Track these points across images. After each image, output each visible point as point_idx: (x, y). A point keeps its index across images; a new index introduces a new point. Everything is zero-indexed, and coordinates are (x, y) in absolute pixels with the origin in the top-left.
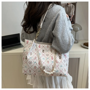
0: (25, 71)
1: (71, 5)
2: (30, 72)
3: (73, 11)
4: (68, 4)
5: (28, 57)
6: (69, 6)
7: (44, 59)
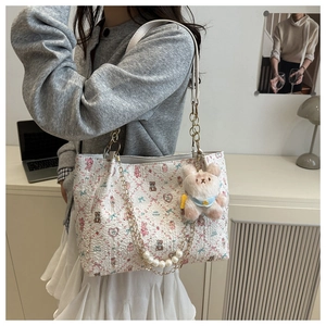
0: (96, 264)
1: (308, 23)
2: (114, 264)
3: (310, 44)
4: (294, 17)
5: (105, 215)
6: (298, 23)
7: (156, 214)
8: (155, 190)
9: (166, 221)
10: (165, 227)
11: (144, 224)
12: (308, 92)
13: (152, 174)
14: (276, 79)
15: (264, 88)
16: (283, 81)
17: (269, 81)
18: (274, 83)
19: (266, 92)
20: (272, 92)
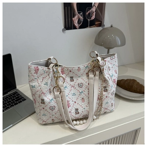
0: (44, 121)
2: (53, 121)
5: (47, 100)
7: (74, 94)
8: (73, 81)
9: (80, 98)
10: (79, 101)
11: (68, 101)
12: (100, 25)
13: (72, 73)
14: (76, 17)
15: (69, 25)
16: (82, 18)
17: (71, 20)
18: (75, 20)
19: (71, 29)
20: (75, 28)
